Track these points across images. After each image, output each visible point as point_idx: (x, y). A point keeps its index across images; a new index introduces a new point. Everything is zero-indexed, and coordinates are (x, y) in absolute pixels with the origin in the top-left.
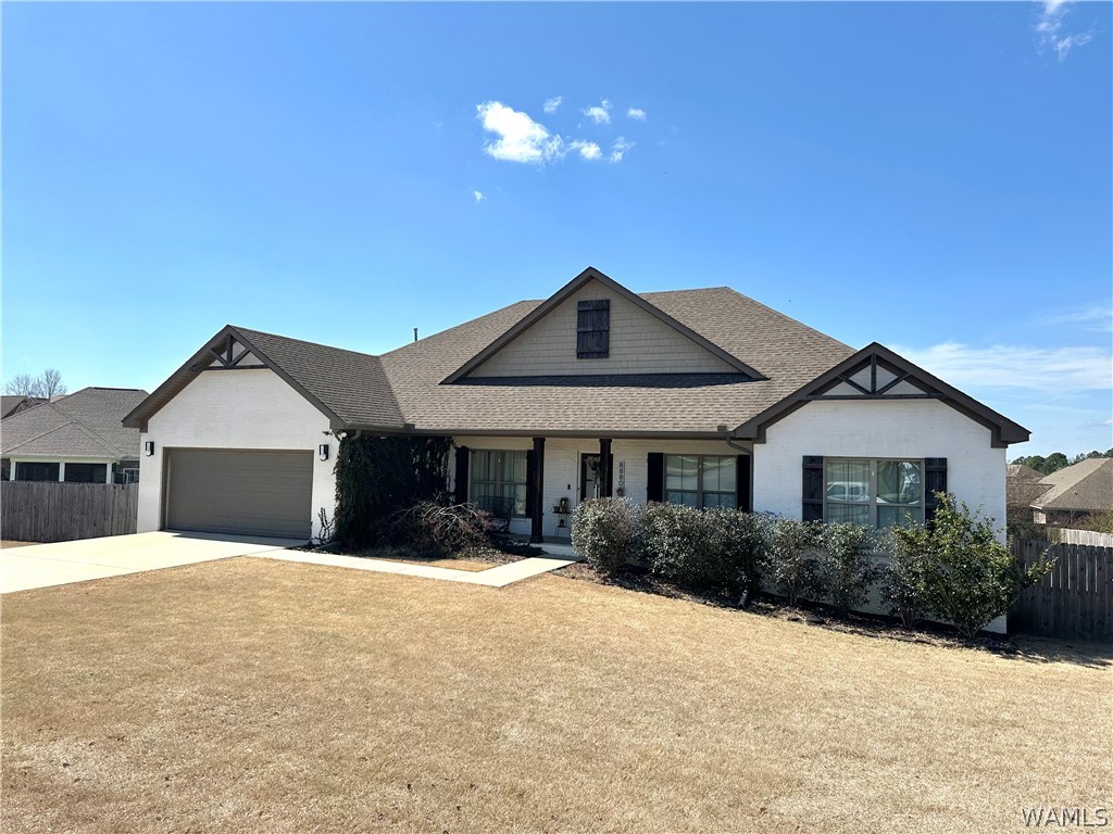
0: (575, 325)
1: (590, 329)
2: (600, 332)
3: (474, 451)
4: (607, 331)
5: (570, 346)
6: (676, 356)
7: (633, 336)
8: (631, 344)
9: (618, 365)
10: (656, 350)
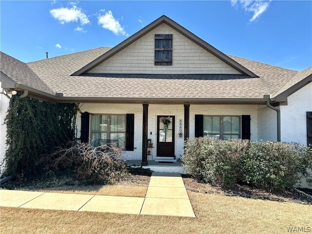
0: (153, 47)
1: (163, 49)
2: (168, 51)
3: (93, 114)
4: (172, 51)
5: (150, 58)
6: (209, 66)
7: (186, 55)
8: (184, 58)
9: (178, 69)
10: (198, 62)
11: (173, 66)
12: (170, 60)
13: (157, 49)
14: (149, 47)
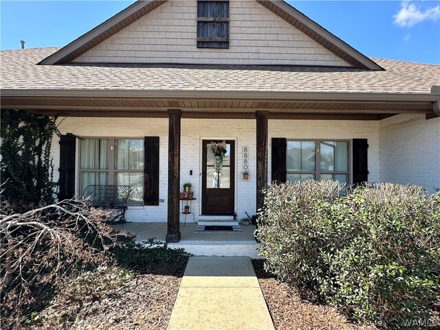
2: (221, 23)
3: (81, 139)
4: (228, 22)
5: (189, 36)
6: (294, 51)
7: (253, 30)
8: (251, 37)
9: (239, 56)
10: (275, 43)
11: (230, 50)
12: (224, 39)
13: (202, 19)
14: (187, 16)
